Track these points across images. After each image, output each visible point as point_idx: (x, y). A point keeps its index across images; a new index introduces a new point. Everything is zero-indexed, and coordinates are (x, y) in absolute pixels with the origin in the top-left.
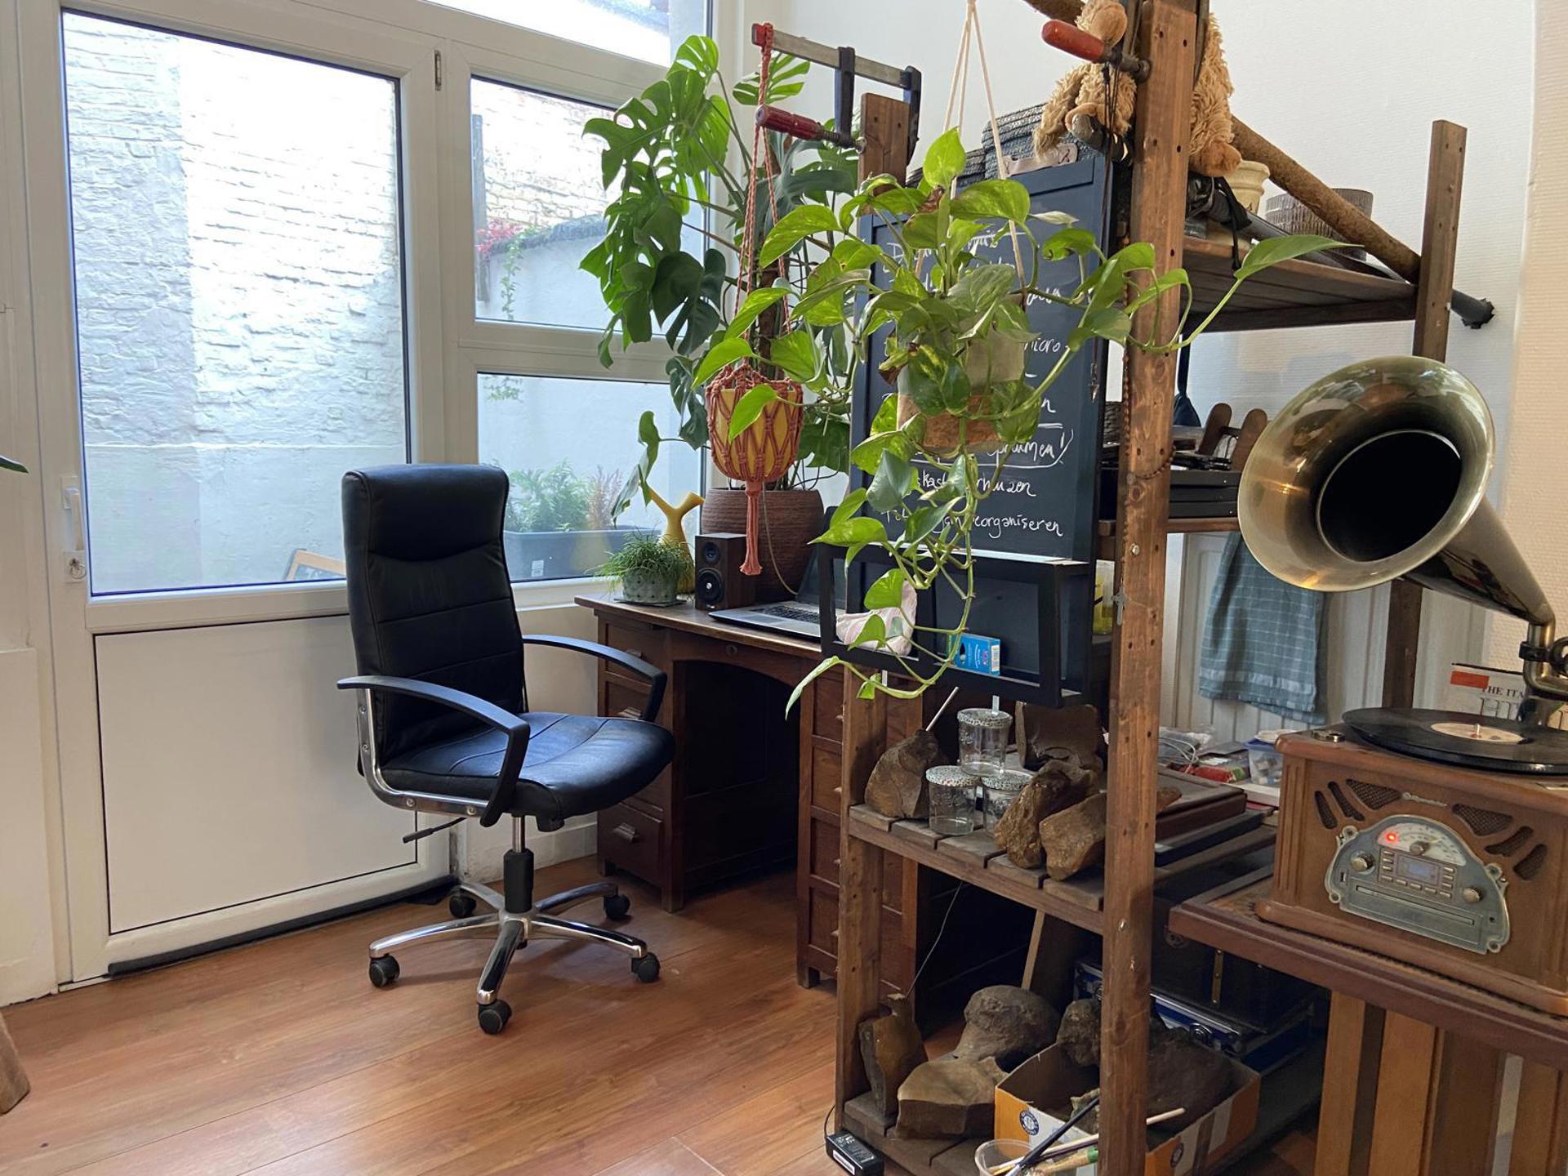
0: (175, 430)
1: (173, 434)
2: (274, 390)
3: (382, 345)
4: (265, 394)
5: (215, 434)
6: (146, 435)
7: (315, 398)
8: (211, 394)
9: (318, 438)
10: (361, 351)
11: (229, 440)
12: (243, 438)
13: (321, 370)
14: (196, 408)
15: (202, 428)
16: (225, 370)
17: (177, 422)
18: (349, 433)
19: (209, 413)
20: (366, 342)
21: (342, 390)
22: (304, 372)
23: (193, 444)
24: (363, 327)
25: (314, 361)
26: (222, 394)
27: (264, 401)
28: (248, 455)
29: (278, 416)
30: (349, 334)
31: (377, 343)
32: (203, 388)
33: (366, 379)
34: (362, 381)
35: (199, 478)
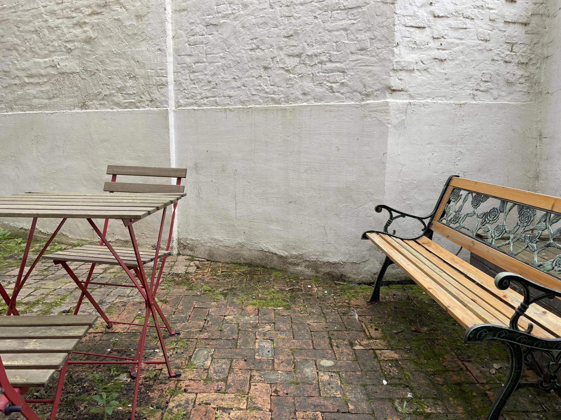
0: (377, 90)
1: (375, 93)
2: (445, 60)
3: (526, 24)
4: (439, 63)
5: (402, 93)
6: (359, 94)
7: (474, 66)
8: (403, 63)
9: (472, 96)
10: (511, 30)
11: (411, 97)
12: (421, 95)
13: (480, 45)
14: (392, 74)
15: (394, 88)
16: (413, 46)
17: (378, 84)
18: (495, 92)
19: (400, 77)
20: (514, 23)
21: (493, 60)
22: (468, 46)
23: (388, 100)
24: (513, 11)
25: (475, 37)
26: (410, 63)
27: (437, 68)
28: (422, 108)
29: (446, 79)
30: (504, 17)
31: (522, 24)
32: (398, 59)
33: (511, 51)
34: (509, 53)
35: (389, 123)
